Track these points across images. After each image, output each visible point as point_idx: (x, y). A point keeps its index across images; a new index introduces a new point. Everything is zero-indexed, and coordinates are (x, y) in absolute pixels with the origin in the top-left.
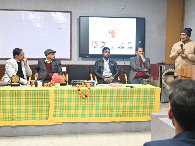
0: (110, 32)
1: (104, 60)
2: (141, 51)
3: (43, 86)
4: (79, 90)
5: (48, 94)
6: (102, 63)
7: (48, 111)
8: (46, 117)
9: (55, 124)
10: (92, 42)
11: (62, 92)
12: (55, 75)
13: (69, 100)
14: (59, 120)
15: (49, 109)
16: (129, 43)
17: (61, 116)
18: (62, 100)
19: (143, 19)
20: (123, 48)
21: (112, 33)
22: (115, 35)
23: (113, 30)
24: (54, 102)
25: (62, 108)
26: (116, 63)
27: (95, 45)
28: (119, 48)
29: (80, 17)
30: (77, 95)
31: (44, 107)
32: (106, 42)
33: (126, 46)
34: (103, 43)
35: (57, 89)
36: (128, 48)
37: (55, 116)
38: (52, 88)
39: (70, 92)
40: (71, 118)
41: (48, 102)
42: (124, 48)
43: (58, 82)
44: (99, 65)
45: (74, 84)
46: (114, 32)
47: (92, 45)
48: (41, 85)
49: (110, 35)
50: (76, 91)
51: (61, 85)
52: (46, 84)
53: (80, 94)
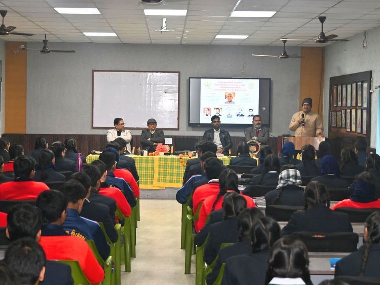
0: (227, 96)
1: (215, 130)
2: (257, 121)
3: (148, 155)
4: (181, 159)
5: (153, 161)
6: (211, 134)
7: (153, 176)
8: (151, 182)
9: (159, 189)
10: (205, 109)
11: (166, 160)
12: (160, 145)
13: (172, 167)
14: (163, 185)
15: (154, 175)
16: (250, 110)
17: (165, 181)
18: (165, 167)
19: (269, 80)
20: (242, 116)
21: (230, 98)
22: (233, 100)
23: (231, 94)
24: (158, 169)
25: (165, 174)
26: (229, 134)
27: (208, 112)
28: (238, 116)
29: (190, 78)
30: (179, 163)
31: (150, 173)
32: (221, 109)
33: (246, 113)
34: (218, 110)
35: (162, 157)
36: (250, 116)
37: (159, 181)
38: (157, 157)
39: (172, 160)
40: (174, 184)
41: (153, 169)
42: (244, 116)
43: (162, 151)
44: (208, 136)
45: (177, 155)
46: (231, 97)
47: (204, 113)
48: (147, 154)
49: (227, 100)
50: (178, 159)
51: (165, 155)
52: (151, 154)
53: (182, 162)
